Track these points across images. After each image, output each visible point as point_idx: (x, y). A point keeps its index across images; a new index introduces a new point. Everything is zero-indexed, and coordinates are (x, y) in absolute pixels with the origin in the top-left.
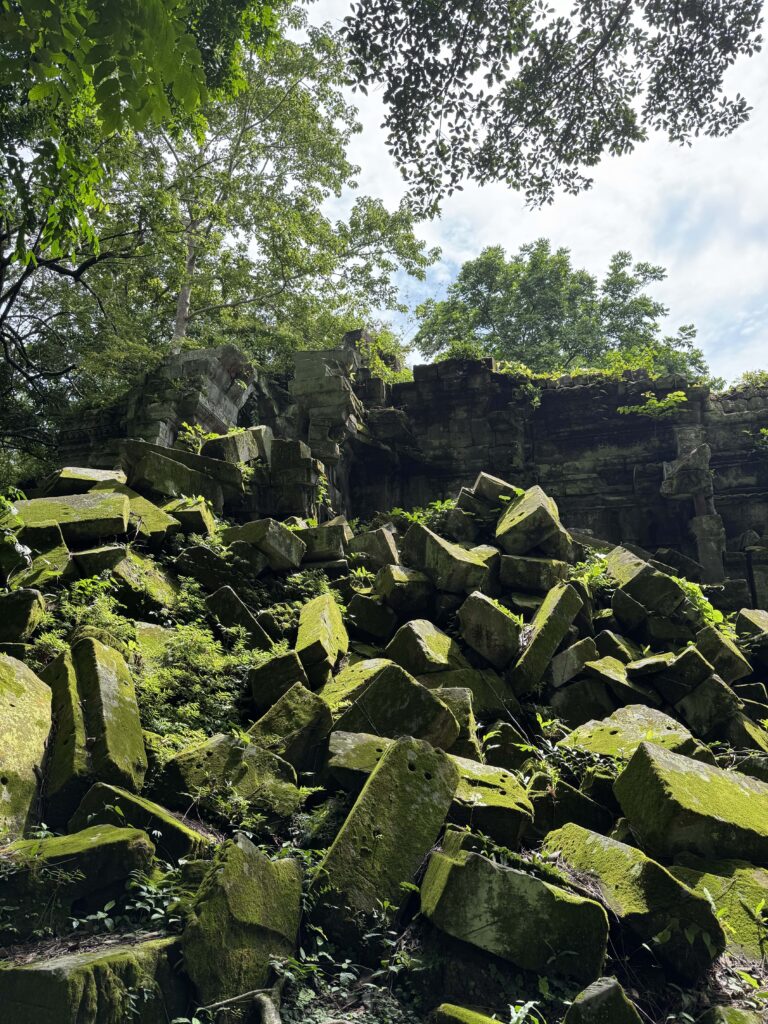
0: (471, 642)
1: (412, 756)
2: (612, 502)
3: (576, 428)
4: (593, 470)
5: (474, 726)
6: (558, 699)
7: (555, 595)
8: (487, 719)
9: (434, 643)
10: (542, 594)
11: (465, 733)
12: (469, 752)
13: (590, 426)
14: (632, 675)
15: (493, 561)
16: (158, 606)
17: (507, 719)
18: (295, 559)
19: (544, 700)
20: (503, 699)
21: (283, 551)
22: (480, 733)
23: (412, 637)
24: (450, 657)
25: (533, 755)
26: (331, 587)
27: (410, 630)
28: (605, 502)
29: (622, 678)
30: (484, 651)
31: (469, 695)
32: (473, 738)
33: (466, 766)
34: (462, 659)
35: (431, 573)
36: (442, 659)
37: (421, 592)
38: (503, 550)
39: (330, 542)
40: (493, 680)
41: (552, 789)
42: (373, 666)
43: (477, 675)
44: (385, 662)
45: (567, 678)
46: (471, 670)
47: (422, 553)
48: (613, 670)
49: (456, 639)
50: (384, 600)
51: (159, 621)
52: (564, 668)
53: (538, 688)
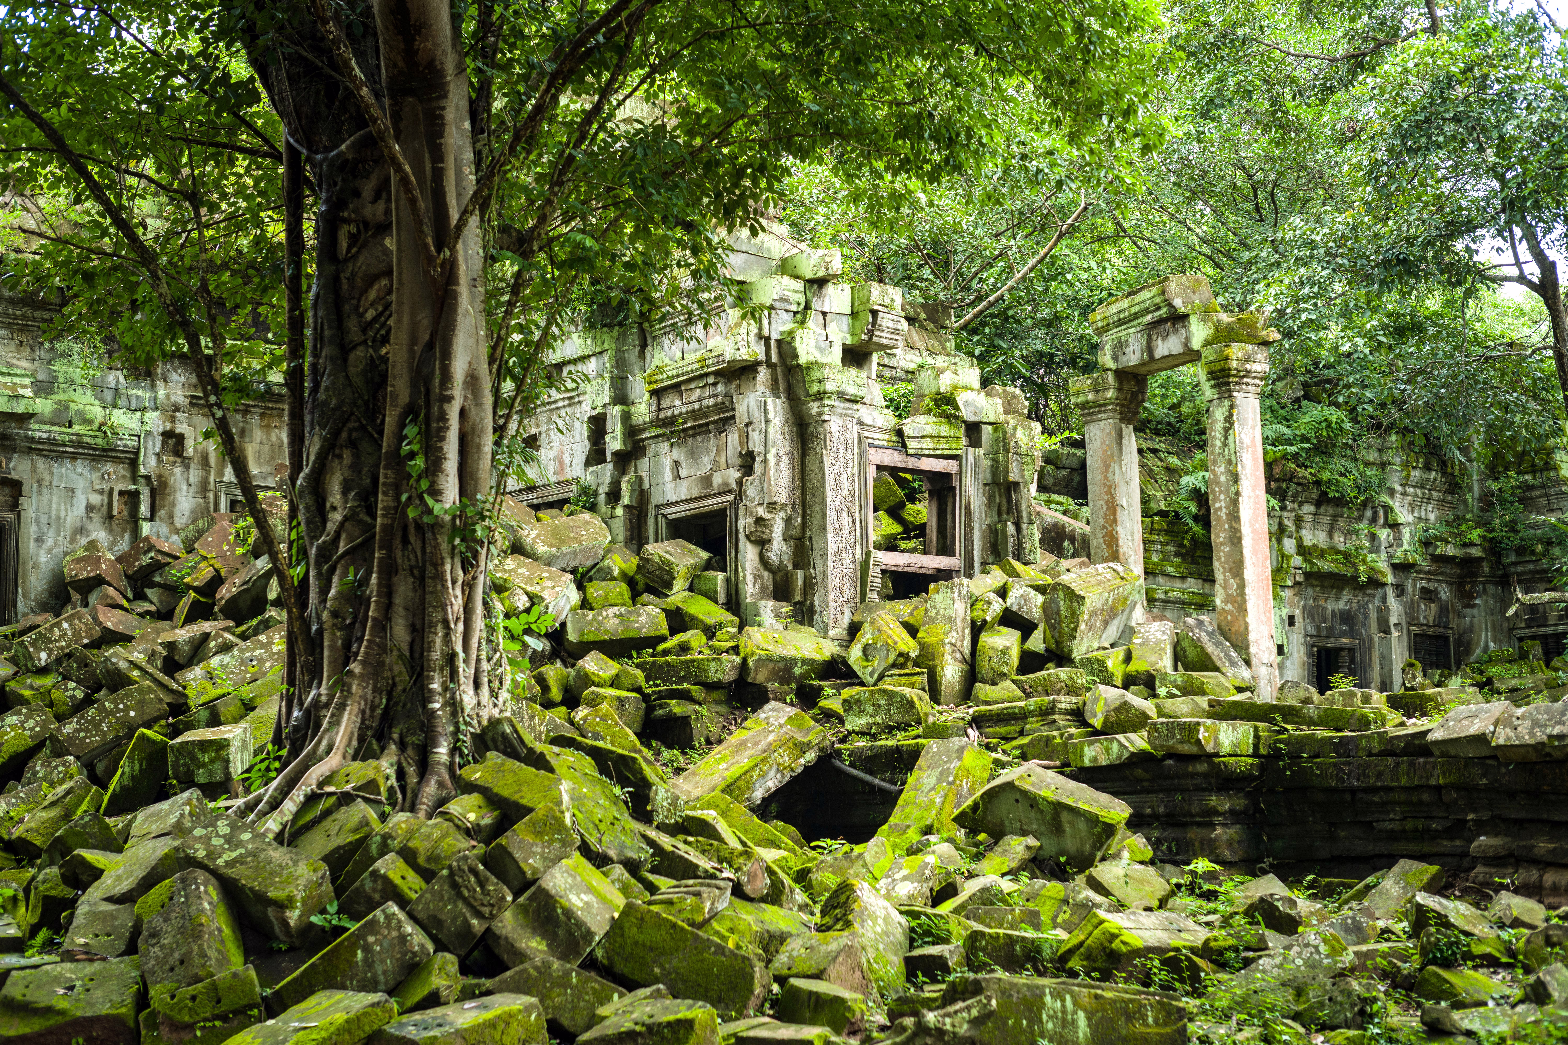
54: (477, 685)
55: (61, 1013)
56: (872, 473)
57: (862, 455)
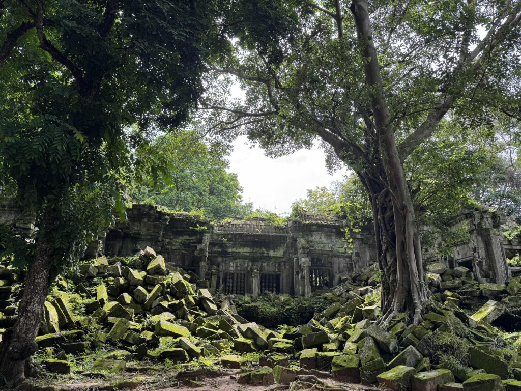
0: (136, 298)
1: (123, 321)
2: (184, 253)
3: (179, 230)
4: (181, 243)
5: (134, 316)
6: (152, 310)
7: (157, 287)
8: (136, 314)
9: (127, 298)
10: (154, 285)
11: (132, 317)
12: (132, 320)
13: (182, 230)
14: (169, 305)
15: (145, 278)
16: (65, 287)
17: (140, 314)
18: (95, 275)
19: (149, 310)
20: (140, 310)
21: (92, 273)
22: (134, 317)
23: (123, 297)
24: (131, 301)
25: (144, 321)
26: (103, 282)
27: (123, 296)
28: (182, 252)
29: (167, 306)
30: (138, 300)
31: (133, 310)
32: (133, 318)
33: (131, 323)
34: (133, 302)
35: (129, 281)
36: (129, 302)
37: (126, 285)
38: (148, 274)
39: (104, 269)
40: (139, 306)
41: (145, 326)
42: (114, 303)
43: (136, 305)
44: (117, 303)
45: (155, 305)
46: (134, 304)
47: (127, 275)
48: (165, 304)
49: (133, 297)
50: (117, 287)
51: (65, 291)
52: (155, 304)
53: (148, 308)
54: (424, 297)
55: (344, 366)
56: (504, 251)
57: (502, 247)
